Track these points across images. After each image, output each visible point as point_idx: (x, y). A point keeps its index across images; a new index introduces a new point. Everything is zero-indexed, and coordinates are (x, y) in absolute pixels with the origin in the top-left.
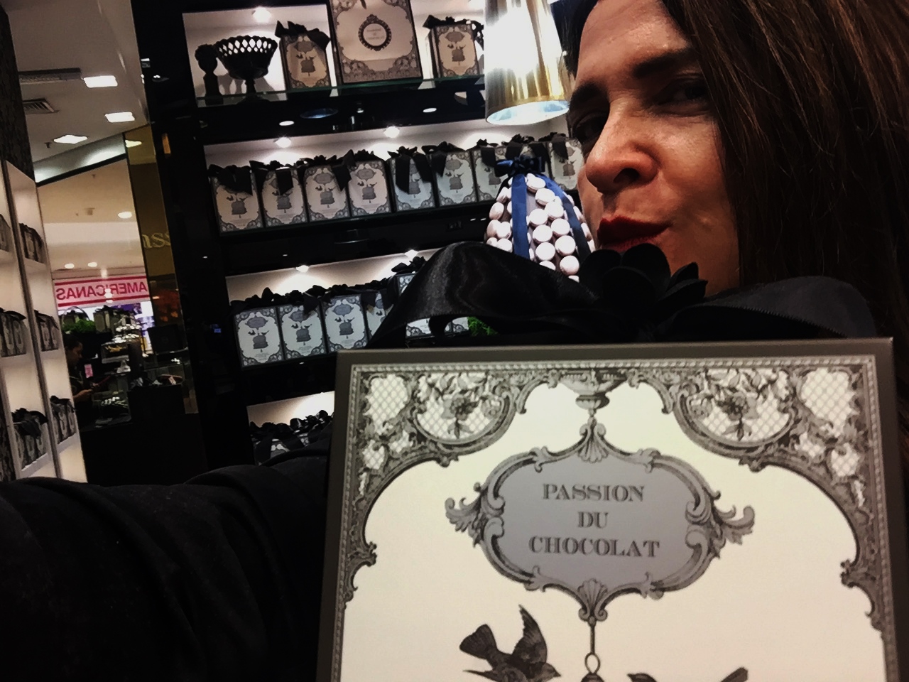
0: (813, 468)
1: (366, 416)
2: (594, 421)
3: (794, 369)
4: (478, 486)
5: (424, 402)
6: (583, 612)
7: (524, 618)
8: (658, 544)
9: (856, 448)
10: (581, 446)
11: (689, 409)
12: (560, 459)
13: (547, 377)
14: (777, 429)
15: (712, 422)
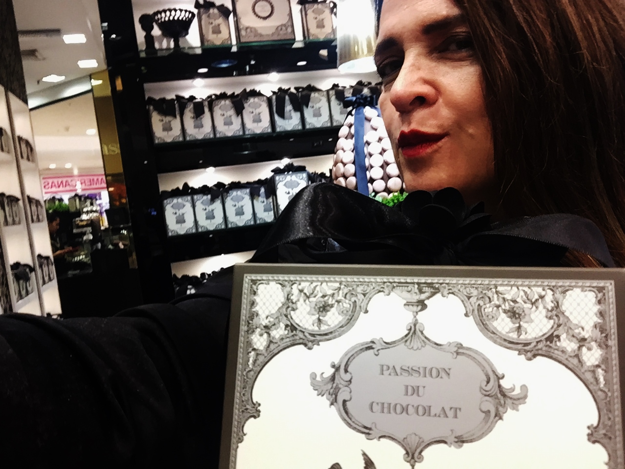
0: (570, 359)
1: (254, 312)
2: (416, 320)
3: (557, 289)
4: (333, 364)
5: (295, 303)
6: (406, 456)
7: (364, 459)
8: (460, 409)
9: (600, 346)
10: (407, 338)
11: (483, 315)
12: (393, 347)
13: (383, 288)
14: (545, 331)
15: (499, 324)
